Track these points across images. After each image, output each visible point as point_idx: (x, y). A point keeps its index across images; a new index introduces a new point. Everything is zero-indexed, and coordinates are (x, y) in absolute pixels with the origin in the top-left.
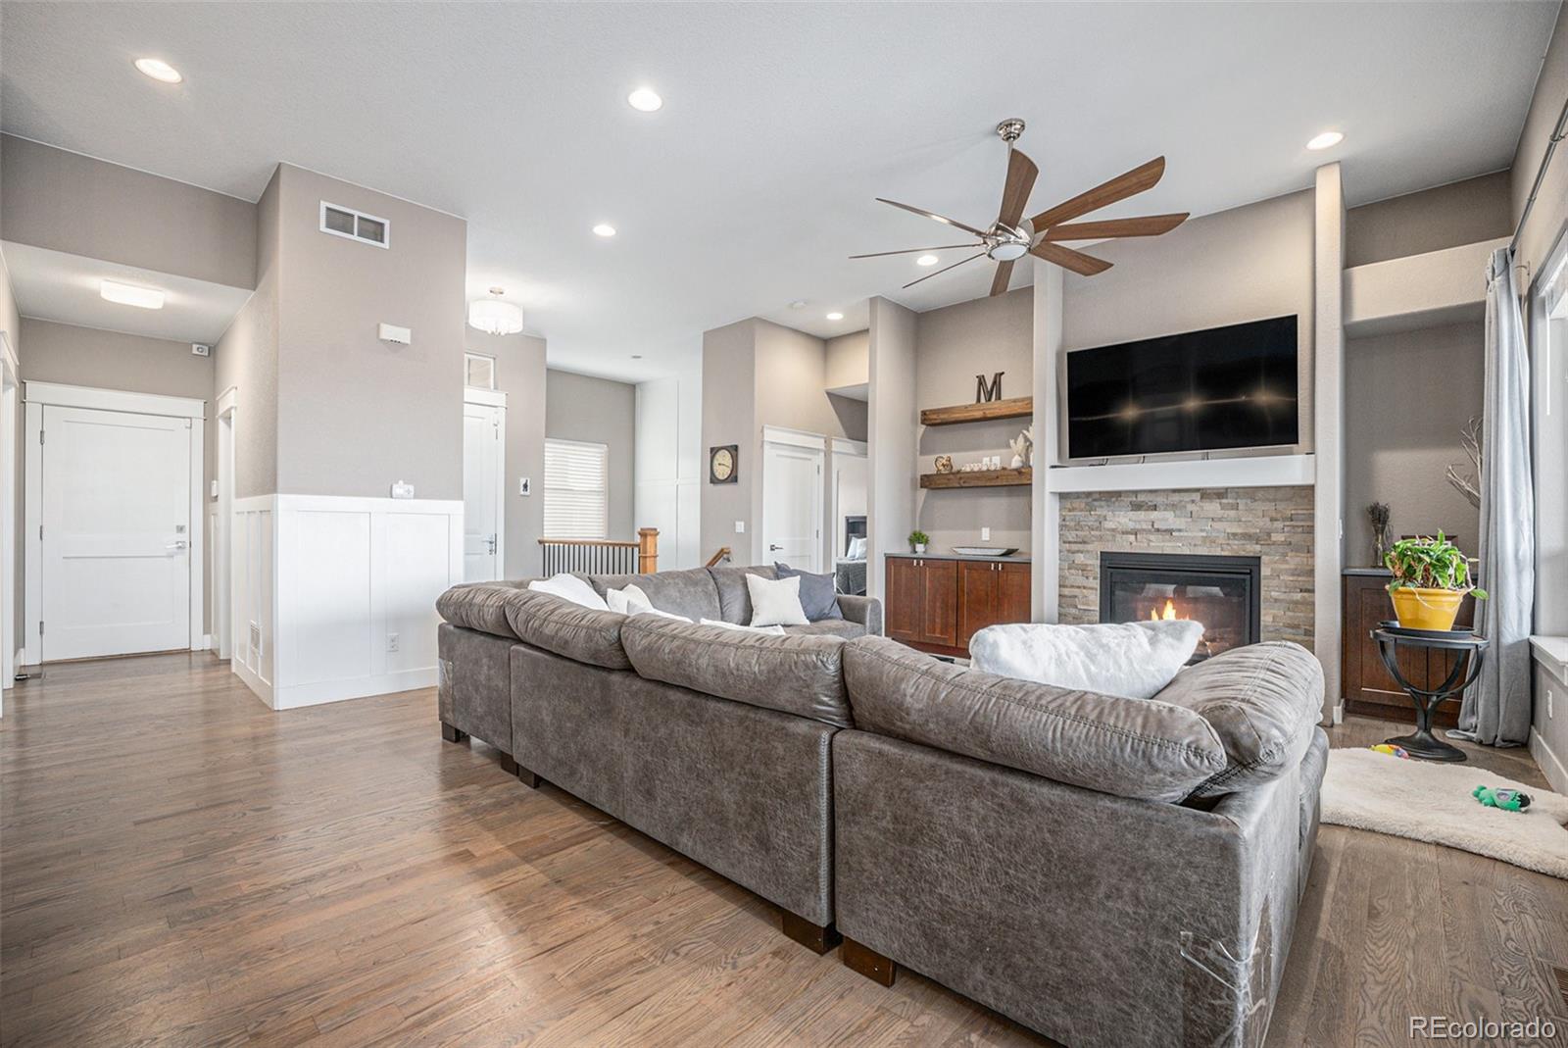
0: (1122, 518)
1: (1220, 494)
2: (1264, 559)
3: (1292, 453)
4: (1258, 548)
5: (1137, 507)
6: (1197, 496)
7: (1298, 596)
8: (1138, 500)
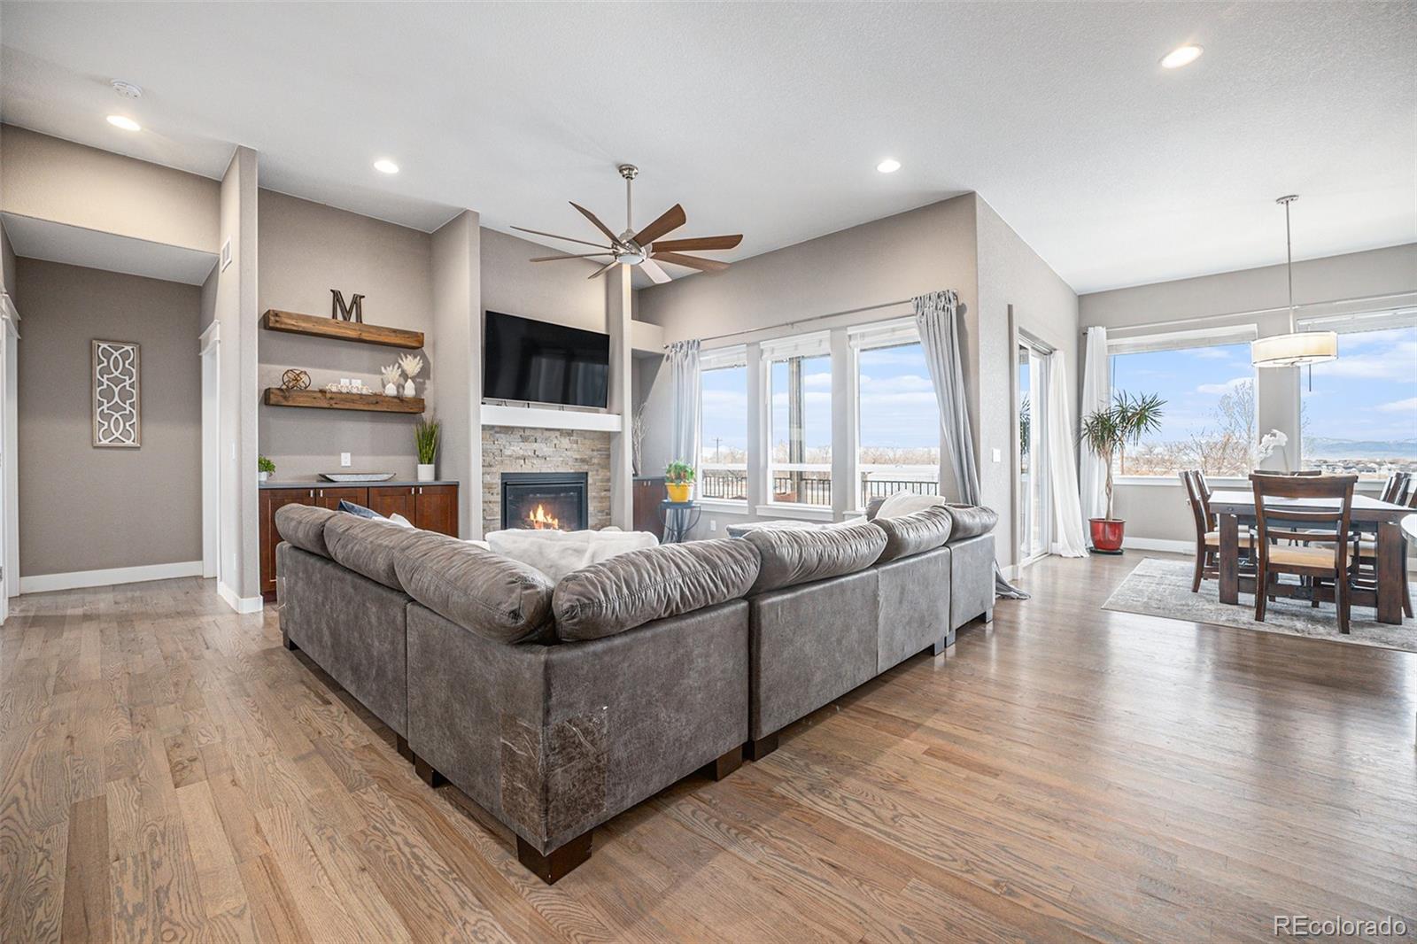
0: (516, 448)
1: (570, 433)
2: (590, 474)
3: (598, 412)
4: (586, 467)
5: (524, 439)
6: (558, 434)
7: (603, 494)
8: (525, 434)
